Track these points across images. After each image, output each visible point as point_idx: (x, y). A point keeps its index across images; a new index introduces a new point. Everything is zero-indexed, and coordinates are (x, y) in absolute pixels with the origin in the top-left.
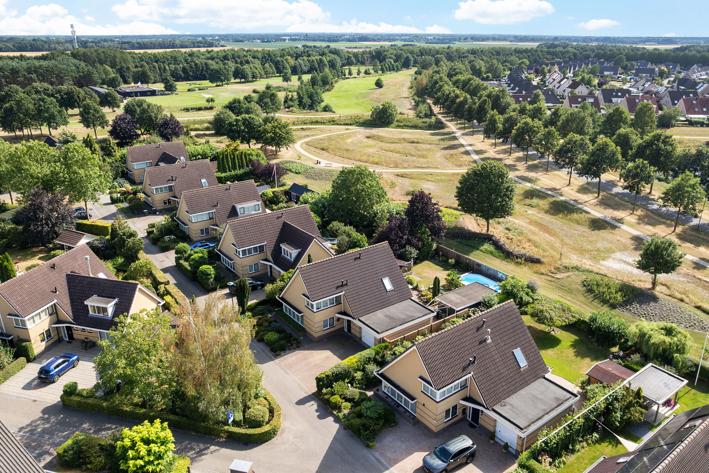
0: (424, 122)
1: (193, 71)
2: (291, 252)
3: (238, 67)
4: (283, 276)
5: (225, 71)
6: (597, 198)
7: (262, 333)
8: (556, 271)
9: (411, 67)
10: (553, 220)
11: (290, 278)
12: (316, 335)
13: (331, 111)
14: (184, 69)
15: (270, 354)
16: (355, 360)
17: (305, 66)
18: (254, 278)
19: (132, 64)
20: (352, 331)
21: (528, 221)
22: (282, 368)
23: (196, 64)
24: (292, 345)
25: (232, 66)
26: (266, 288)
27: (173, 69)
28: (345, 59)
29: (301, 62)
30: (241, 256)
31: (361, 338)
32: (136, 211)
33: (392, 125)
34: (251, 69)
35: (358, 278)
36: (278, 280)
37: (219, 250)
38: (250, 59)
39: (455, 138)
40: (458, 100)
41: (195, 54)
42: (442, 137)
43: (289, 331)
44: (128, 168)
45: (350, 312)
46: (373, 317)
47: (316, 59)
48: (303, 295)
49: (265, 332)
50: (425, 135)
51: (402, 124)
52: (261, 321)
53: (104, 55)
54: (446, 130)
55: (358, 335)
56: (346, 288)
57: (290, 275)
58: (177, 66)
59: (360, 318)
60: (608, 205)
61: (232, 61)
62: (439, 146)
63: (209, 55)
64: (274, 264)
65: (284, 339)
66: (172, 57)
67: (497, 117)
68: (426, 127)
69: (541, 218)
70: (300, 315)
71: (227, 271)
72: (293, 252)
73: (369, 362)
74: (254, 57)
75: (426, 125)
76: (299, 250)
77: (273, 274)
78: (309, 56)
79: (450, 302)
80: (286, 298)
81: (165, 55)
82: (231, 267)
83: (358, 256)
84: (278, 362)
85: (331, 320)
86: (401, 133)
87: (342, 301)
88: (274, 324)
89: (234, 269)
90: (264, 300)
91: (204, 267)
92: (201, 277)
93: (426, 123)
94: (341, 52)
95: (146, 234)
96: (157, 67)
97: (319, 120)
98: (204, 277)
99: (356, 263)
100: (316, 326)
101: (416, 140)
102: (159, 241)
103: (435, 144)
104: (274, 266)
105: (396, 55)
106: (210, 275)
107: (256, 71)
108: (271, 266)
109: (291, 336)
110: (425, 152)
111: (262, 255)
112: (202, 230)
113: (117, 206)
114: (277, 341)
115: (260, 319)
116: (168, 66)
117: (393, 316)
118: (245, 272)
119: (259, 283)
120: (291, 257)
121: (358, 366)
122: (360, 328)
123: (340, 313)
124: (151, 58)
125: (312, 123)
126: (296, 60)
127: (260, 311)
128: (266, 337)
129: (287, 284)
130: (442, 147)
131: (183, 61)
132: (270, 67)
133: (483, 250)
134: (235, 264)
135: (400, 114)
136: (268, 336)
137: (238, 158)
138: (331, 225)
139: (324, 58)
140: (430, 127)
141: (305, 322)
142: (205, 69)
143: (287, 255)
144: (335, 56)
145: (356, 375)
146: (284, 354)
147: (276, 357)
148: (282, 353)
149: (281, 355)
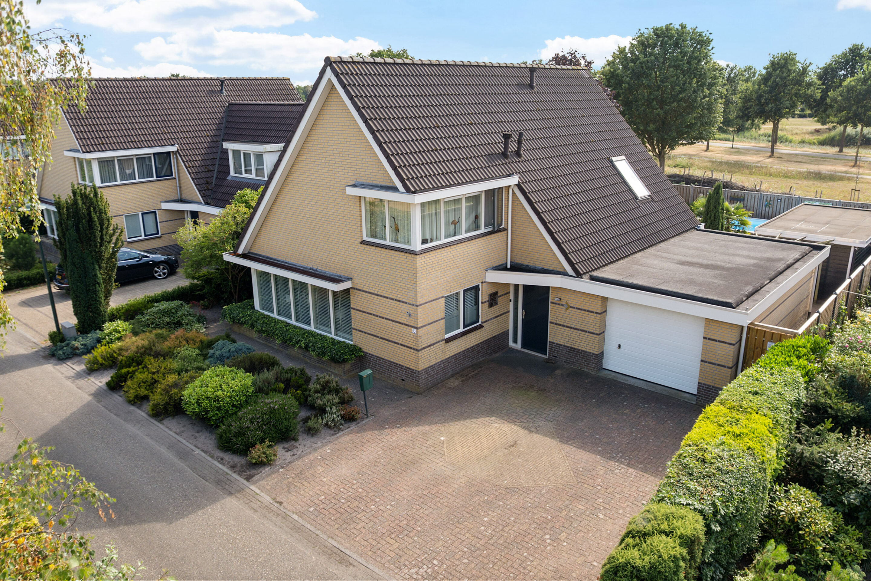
2: (260, 150)
7: (171, 380)
12: (420, 363)
15: (220, 465)
20: (556, 335)
24: (322, 411)
30: (97, 183)
35: (545, 143)
55: (591, 346)
59: (596, 274)
64: (206, 202)
65: (278, 390)
70: (336, 288)
72: (268, 148)
80: (267, 248)
83: (526, 81)
85: (472, 298)
88: (223, 348)
99: (525, 98)
100: (421, 317)
104: (206, 210)
111: (167, 187)
114: (248, 400)
115: (162, 338)
119: (161, 256)
123: (502, 270)
127: (163, 313)
128: (191, 392)
136: (204, 386)
141: (357, 320)
143: (248, 171)
146: (289, 453)
147: (252, 476)
148: (279, 449)
149: (278, 463)
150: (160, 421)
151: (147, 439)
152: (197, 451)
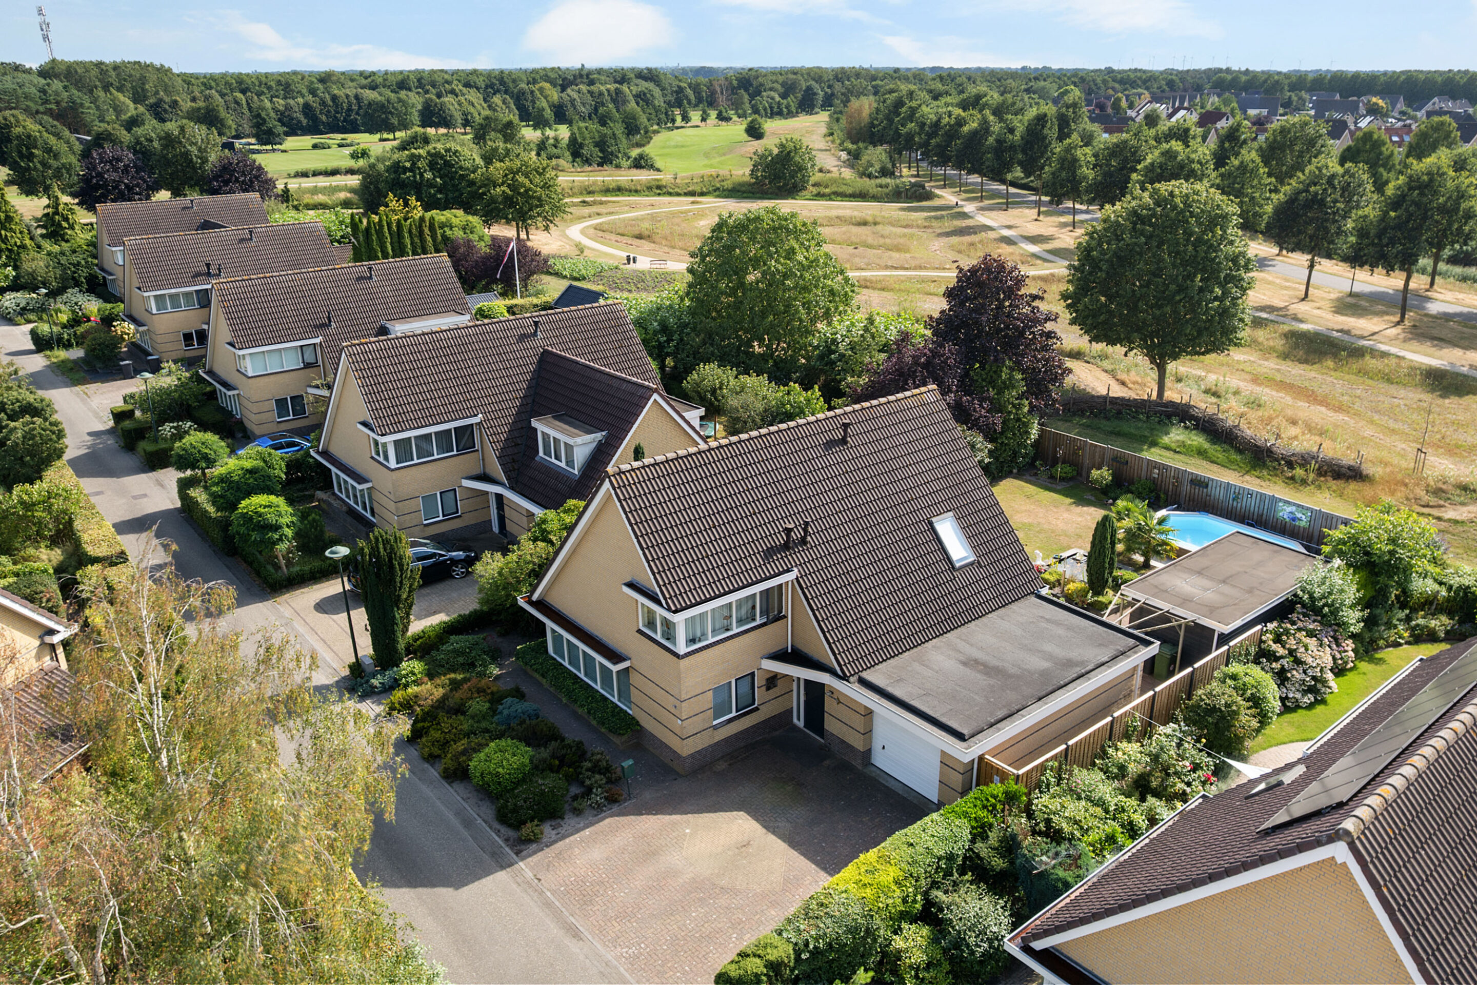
0: (881, 186)
1: (329, 111)
2: (570, 441)
3: (432, 100)
4: (544, 521)
5: (399, 106)
6: (1398, 323)
7: (460, 746)
8: (1433, 501)
9: (817, 110)
10: (1313, 374)
11: (570, 529)
12: (686, 749)
13: (652, 167)
14: (307, 107)
15: (496, 837)
16: (888, 875)
17: (584, 104)
18: (440, 540)
19: (184, 96)
20: (830, 725)
21: (1248, 377)
22: (548, 904)
23: (334, 98)
24: (589, 791)
25: (415, 100)
26: (479, 567)
27: (281, 108)
28: (673, 92)
29: (575, 95)
30: (393, 464)
31: (868, 753)
32: (99, 365)
33: (804, 193)
34: (460, 104)
35: (844, 517)
36: (524, 538)
37: (325, 454)
38: (459, 87)
39: (965, 216)
40: (966, 129)
41: (334, 78)
42: (933, 214)
43: (572, 732)
44: (106, 267)
45: (823, 651)
46: (916, 666)
47: (608, 90)
48: (631, 585)
49: (475, 740)
50: (892, 210)
51: (827, 191)
52: (458, 695)
53: (118, 75)
54: (936, 202)
55: (857, 743)
56: (802, 556)
57: (569, 519)
58: (291, 102)
59: (866, 675)
60: (1441, 339)
61: (418, 93)
62: (930, 230)
63: (364, 82)
64: (512, 488)
65: (551, 769)
66: (279, 83)
67: (1079, 153)
68: (887, 195)
69: (1278, 370)
70: (615, 668)
71: (349, 519)
72: (579, 440)
73: (948, 873)
74: (467, 85)
75: (886, 190)
76: (599, 436)
77: (509, 526)
78: (592, 83)
79: (1185, 601)
80: (559, 601)
81: (264, 79)
82: (365, 508)
83: (839, 434)
84: (529, 874)
85: (745, 686)
86: (831, 208)
87: (788, 609)
88: (511, 706)
89: (373, 513)
90: (475, 612)
91: (257, 501)
92: (245, 538)
93: (887, 186)
94: (662, 77)
95: (111, 423)
96: (244, 102)
97: (624, 185)
98: (255, 536)
99: (832, 459)
100: (686, 710)
101: (870, 219)
102: (144, 438)
103: (918, 227)
104: (511, 496)
105: (783, 84)
106: (277, 528)
107: (471, 109)
108: (499, 497)
109: (580, 752)
110: (902, 241)
111: (469, 462)
112: (281, 403)
113: (48, 357)
114: (524, 778)
115: (455, 685)
116: (271, 101)
117: (994, 662)
118: (409, 520)
119: (460, 554)
120: (570, 463)
121: (904, 901)
122: (869, 713)
123: (780, 656)
124: (231, 84)
125: (607, 191)
126: (563, 90)
127: (458, 653)
128: (476, 763)
129: (557, 553)
130: (939, 231)
131: (305, 91)
132: (504, 102)
133: (1173, 446)
134: (376, 496)
135: (821, 171)
136: (488, 759)
137: (410, 232)
138: (695, 376)
139: (625, 88)
140: (897, 195)
141: (635, 695)
142: (355, 108)
143: (558, 458)
144: (651, 85)
145: (898, 943)
146: (554, 832)
147: (521, 851)
148: (547, 828)
149: (544, 840)
150: (450, 784)
151: (438, 803)
152: (479, 821)
